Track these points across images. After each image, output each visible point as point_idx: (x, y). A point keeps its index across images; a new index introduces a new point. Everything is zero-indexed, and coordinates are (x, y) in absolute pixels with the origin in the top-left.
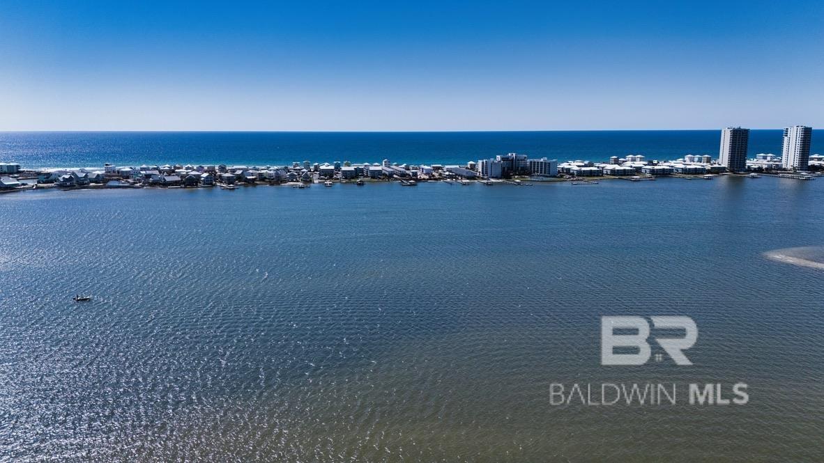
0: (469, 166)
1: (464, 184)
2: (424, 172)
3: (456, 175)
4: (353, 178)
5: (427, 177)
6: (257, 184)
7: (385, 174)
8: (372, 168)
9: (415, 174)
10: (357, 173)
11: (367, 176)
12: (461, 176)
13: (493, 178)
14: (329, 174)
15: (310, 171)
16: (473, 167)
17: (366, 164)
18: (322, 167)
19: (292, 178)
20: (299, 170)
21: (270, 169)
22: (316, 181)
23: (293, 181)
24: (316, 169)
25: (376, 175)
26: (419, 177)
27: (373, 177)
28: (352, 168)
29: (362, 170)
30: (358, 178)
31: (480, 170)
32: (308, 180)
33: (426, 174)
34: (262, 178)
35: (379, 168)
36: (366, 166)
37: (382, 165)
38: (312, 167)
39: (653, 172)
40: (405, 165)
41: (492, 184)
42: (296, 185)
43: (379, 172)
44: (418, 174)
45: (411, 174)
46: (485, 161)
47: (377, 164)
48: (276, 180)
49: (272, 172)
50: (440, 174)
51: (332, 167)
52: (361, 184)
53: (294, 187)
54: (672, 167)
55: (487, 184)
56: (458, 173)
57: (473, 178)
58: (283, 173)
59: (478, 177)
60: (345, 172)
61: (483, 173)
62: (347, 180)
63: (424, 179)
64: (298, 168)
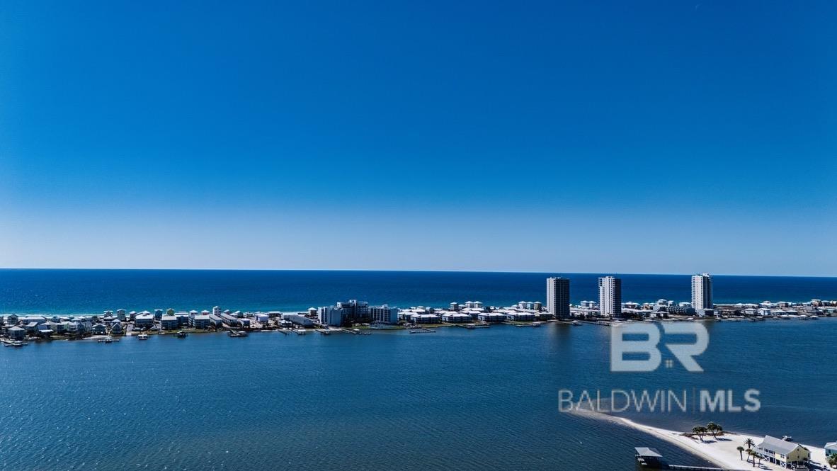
0: (309, 313)
1: (300, 334)
2: (259, 320)
3: (293, 323)
4: (174, 329)
5: (260, 326)
6: (53, 339)
7: (212, 324)
8: (197, 317)
9: (247, 323)
10: (181, 322)
11: (192, 326)
12: (299, 324)
13: (332, 326)
14: (147, 325)
15: (125, 321)
16: (314, 313)
17: (194, 311)
18: (139, 317)
19: (100, 331)
20: (111, 320)
21: (72, 319)
22: (129, 334)
23: (99, 334)
24: (133, 317)
25: (202, 325)
26: (251, 326)
27: (198, 327)
28: (174, 318)
29: (186, 320)
30: (180, 328)
31: (320, 318)
32: (119, 332)
33: (260, 323)
34: (61, 331)
35: (207, 317)
36: (192, 314)
37: (211, 312)
38: (128, 316)
39: (488, 319)
40: (238, 312)
41: (330, 334)
42: (104, 339)
43: (207, 322)
44: (251, 321)
45: (243, 323)
46: (324, 308)
47: (205, 311)
48: (79, 333)
49: (75, 324)
50: (276, 323)
51: (151, 317)
52: (183, 336)
53: (99, 342)
54: (506, 314)
55: (325, 334)
56: (295, 321)
57: (311, 326)
58: (88, 325)
59: (317, 325)
60: (165, 323)
61: (322, 321)
62: (167, 332)
63: (257, 329)
64: (109, 318)
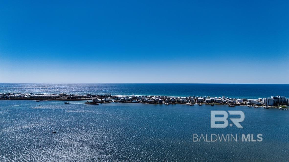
0: (259, 100)
1: (256, 108)
3: (252, 103)
4: (210, 103)
5: (240, 104)
6: (176, 103)
7: (222, 102)
8: (217, 99)
10: (212, 101)
11: (215, 102)
12: (255, 104)
13: (269, 105)
14: (201, 101)
15: (195, 99)
16: (261, 100)
17: (216, 97)
18: (199, 98)
19: (188, 102)
20: (191, 99)
21: (181, 98)
22: (196, 103)
23: (188, 103)
24: (197, 98)
25: (219, 102)
26: (236, 103)
27: (218, 103)
28: (210, 99)
29: (214, 100)
30: (212, 103)
31: (264, 102)
32: (193, 103)
33: (239, 102)
34: (178, 101)
36: (216, 98)
37: (222, 98)
38: (196, 98)
40: (231, 98)
41: (268, 108)
42: (189, 104)
43: (220, 101)
44: (236, 102)
45: (233, 102)
46: (266, 98)
47: (220, 98)
48: (183, 102)
49: (181, 99)
50: (246, 103)
51: (202, 98)
52: (213, 105)
53: (188, 105)
55: (266, 108)
56: (253, 102)
57: (260, 105)
58: (185, 100)
59: (262, 105)
60: (207, 101)
61: (265, 103)
62: (208, 104)
63: (238, 104)
64: (190, 98)
